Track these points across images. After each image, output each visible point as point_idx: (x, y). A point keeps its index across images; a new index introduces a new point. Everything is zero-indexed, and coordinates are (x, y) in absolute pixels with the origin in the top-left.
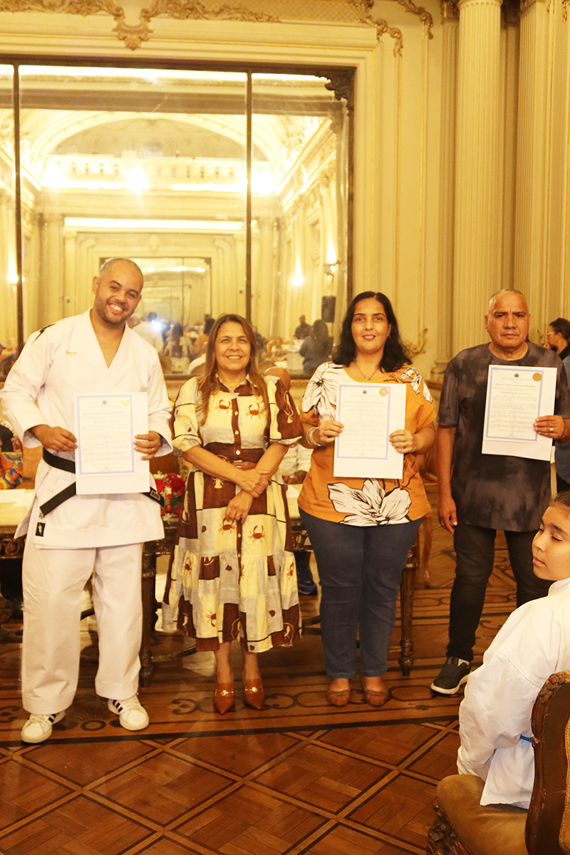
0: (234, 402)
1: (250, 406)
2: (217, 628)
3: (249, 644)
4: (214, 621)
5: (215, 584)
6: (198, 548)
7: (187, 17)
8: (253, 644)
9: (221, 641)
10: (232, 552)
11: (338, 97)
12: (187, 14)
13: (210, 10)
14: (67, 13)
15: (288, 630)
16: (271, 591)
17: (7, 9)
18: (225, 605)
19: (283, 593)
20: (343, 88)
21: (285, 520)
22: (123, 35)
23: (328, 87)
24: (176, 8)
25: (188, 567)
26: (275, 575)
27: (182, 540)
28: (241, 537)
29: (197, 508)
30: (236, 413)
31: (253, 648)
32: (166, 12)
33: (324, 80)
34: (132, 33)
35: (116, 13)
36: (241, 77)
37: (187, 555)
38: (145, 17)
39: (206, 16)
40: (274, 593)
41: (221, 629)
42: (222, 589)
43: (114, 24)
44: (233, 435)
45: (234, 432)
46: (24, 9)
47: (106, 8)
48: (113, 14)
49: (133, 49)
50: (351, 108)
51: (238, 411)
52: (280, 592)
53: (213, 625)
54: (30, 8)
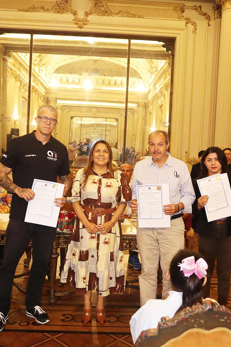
0: (100, 180)
1: (107, 183)
2: (86, 284)
3: (99, 292)
4: (85, 281)
5: (86, 263)
6: (79, 246)
7: (104, 15)
8: (101, 292)
9: (87, 290)
10: (94, 249)
11: (168, 50)
12: (104, 14)
13: (114, 12)
14: (54, 13)
15: (118, 286)
16: (111, 268)
17: (29, 11)
18: (90, 273)
19: (117, 269)
20: (170, 47)
21: (120, 236)
22: (76, 22)
23: (163, 46)
24: (100, 12)
25: (74, 255)
26: (113, 261)
27: (72, 242)
28: (99, 242)
29: (80, 228)
30: (100, 186)
31: (101, 294)
32: (95, 13)
33: (162, 43)
34: (80, 21)
35: (74, 13)
36: (126, 41)
37: (74, 248)
38: (86, 15)
39: (112, 15)
40: (112, 269)
41: (88, 285)
42: (89, 266)
43: (73, 18)
44: (98, 195)
45: (98, 194)
46: (36, 11)
47: (70, 11)
48: (73, 14)
49: (80, 28)
50: (173, 55)
51: (101, 185)
52: (115, 269)
53: (84, 282)
54: (38, 11)
